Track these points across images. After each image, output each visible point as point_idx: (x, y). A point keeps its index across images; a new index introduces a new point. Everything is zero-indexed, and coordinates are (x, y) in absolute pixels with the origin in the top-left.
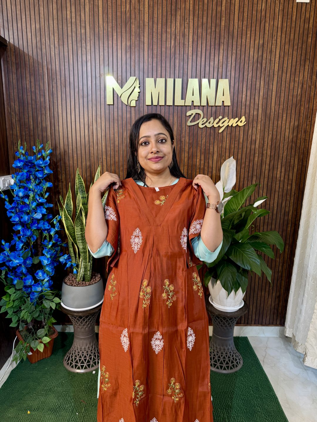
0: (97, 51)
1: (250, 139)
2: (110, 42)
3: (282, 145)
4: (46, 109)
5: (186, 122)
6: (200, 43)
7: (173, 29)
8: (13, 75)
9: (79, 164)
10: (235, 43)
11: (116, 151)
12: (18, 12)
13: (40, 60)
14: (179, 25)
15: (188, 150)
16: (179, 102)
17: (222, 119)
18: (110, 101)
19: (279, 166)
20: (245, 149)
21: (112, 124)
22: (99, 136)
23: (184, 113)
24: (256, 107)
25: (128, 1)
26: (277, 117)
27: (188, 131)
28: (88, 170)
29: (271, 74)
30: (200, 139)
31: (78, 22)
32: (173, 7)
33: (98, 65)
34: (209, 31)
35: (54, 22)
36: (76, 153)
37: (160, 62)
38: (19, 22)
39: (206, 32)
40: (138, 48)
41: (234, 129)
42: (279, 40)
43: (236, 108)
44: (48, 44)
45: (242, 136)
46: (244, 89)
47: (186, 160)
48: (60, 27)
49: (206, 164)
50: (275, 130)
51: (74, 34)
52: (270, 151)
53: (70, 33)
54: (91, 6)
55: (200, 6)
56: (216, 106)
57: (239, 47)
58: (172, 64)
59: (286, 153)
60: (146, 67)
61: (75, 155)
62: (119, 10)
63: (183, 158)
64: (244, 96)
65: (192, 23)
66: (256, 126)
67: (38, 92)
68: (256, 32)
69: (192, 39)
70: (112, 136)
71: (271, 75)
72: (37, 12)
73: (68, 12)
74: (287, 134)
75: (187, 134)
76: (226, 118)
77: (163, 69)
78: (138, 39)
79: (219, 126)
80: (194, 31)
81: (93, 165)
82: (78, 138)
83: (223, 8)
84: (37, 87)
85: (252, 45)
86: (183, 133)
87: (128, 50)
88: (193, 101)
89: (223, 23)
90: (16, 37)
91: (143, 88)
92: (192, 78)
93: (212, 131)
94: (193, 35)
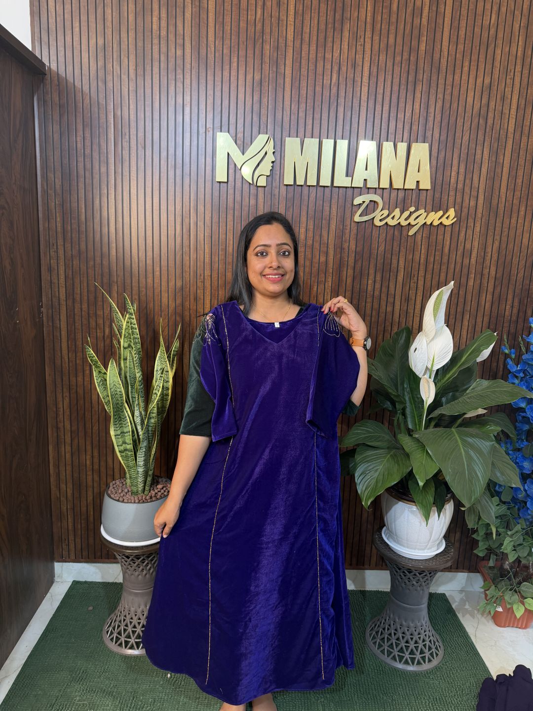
0: (202, 87)
1: (461, 248)
2: (226, 73)
3: (515, 261)
4: (109, 186)
5: (352, 215)
6: (381, 79)
7: (336, 54)
8: (54, 126)
9: (164, 284)
10: (441, 81)
11: (229, 263)
12: (68, 16)
13: (102, 101)
14: (347, 47)
15: (353, 265)
16: (342, 180)
17: (415, 212)
18: (221, 176)
19: (510, 297)
20: (453, 266)
21: (223, 215)
22: (201, 236)
23: (349, 200)
24: (474, 193)
25: (260, 3)
26: (510, 211)
27: (355, 231)
28: (179, 294)
29: (503, 136)
30: (375, 245)
31: (171, 36)
32: (338, 16)
33: (202, 112)
34: (398, 59)
35: (130, 34)
36: (159, 265)
37: (312, 110)
38: (69, 33)
39: (392, 61)
40: (275, 85)
41: (434, 230)
42: (517, 80)
43: (439, 194)
44: (117, 74)
45: (448, 243)
46: (455, 162)
47: (349, 280)
48: (140, 44)
49: (384, 289)
50: (505, 234)
51: (163, 58)
52: (495, 270)
53: (156, 55)
54: (196, 10)
55: (385, 16)
56: (405, 189)
57: (449, 88)
58: (332, 115)
59: (523, 274)
60: (287, 119)
61: (157, 269)
62: (243, 18)
63: (344, 278)
64: (453, 174)
65: (370, 45)
66: (473, 226)
67: (96, 155)
68: (479, 64)
69: (368, 73)
70: (222, 236)
71: (502, 138)
72: (100, 16)
73: (155, 19)
74: (525, 241)
75: (353, 236)
76: (422, 211)
77: (317, 122)
78: (275, 69)
79: (409, 224)
80: (372, 59)
81: (188, 286)
82: (164, 239)
83: (425, 21)
84: (95, 147)
85: (471, 86)
86: (345, 234)
87: (257, 89)
88: (365, 180)
89: (423, 47)
90: (61, 59)
91: (279, 155)
92: (365, 138)
93: (396, 233)
94: (370, 66)
